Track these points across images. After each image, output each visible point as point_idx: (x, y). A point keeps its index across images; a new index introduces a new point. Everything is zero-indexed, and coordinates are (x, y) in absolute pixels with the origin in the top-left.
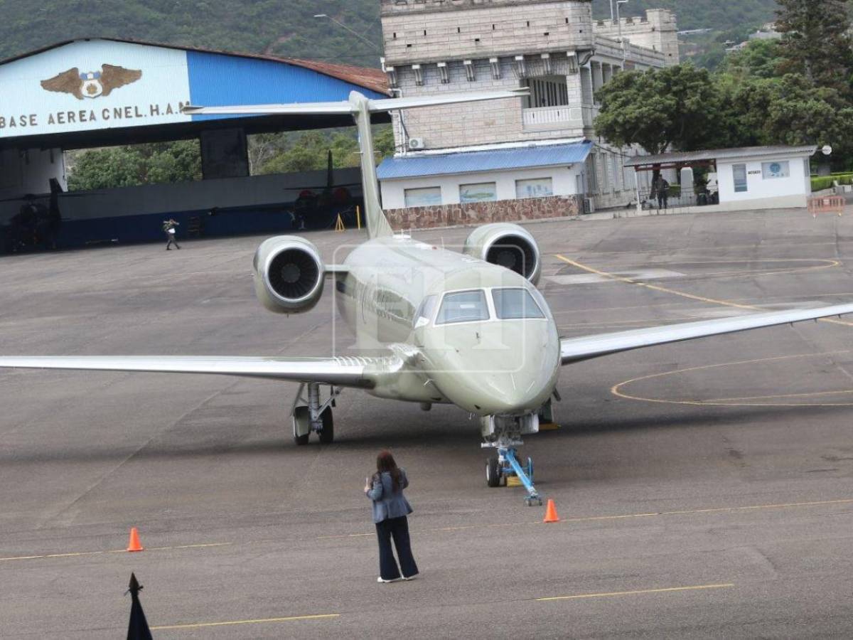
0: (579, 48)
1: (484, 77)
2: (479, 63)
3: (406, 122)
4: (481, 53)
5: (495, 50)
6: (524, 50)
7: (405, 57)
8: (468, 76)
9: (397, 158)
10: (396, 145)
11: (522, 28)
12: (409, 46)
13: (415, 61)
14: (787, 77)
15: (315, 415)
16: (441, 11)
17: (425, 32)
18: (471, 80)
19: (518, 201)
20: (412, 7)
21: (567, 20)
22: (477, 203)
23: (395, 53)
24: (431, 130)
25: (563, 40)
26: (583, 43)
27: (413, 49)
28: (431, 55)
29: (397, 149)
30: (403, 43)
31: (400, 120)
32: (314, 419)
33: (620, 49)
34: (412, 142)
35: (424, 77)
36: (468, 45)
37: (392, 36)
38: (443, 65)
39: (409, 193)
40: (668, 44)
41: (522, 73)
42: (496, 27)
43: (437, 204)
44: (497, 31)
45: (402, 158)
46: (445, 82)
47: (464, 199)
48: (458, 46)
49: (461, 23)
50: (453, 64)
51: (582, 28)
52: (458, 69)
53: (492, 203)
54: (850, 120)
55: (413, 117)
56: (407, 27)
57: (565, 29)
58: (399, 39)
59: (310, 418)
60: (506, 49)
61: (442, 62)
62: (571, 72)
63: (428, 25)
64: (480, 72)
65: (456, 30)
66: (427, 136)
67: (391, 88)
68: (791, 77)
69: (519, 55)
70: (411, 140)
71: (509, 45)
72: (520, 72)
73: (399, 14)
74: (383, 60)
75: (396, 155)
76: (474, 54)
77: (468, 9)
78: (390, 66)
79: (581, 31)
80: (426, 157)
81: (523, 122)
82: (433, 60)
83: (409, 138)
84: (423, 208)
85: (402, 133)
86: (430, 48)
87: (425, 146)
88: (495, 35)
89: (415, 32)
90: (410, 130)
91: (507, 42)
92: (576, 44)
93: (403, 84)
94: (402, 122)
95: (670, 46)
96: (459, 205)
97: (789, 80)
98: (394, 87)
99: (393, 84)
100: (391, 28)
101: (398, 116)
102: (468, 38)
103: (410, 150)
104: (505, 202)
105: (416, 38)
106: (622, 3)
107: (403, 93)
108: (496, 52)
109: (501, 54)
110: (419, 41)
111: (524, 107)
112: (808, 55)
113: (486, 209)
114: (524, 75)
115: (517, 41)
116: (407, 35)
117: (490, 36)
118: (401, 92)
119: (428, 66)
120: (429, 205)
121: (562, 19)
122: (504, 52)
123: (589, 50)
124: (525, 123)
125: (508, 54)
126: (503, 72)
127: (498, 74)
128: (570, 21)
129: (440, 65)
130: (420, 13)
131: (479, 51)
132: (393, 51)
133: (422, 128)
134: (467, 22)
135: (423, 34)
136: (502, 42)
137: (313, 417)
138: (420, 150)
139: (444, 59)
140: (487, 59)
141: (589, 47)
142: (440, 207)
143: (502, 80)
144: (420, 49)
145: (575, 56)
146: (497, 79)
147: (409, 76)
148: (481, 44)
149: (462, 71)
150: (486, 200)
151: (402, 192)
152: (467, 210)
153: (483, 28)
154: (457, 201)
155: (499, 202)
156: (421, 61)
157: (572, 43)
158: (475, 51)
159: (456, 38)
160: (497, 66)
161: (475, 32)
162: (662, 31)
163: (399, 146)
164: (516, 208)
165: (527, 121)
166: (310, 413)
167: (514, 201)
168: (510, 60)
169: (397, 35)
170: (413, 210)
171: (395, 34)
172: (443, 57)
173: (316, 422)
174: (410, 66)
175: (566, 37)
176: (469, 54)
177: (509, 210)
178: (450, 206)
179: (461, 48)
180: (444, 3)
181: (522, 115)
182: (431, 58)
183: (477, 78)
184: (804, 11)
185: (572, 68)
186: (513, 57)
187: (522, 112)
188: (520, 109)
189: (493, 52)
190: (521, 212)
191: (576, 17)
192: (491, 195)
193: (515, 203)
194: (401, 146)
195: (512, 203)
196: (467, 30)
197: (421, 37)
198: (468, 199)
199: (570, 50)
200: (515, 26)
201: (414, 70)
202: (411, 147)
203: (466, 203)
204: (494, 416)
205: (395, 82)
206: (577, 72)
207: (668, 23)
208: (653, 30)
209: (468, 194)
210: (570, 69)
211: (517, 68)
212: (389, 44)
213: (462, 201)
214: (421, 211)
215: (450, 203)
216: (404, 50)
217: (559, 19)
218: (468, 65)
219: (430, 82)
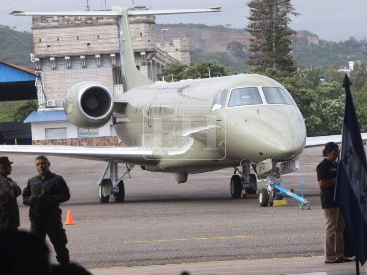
0: (148, 50)
1: (91, 66)
2: (89, 57)
3: (45, 91)
4: (91, 52)
5: (99, 50)
6: (116, 51)
7: (46, 53)
8: (83, 65)
9: (39, 112)
10: (39, 104)
11: (115, 38)
12: (49, 46)
13: (51, 56)
14: (269, 70)
15: (115, 183)
16: (68, 27)
17: (58, 38)
18: (84, 67)
19: (111, 137)
20: (50, 24)
21: (141, 34)
22: (88, 138)
23: (41, 50)
24: (60, 96)
25: (139, 45)
26: (150, 47)
27: (50, 48)
28: (61, 52)
29: (40, 107)
30: (45, 44)
31: (42, 89)
32: (114, 186)
33: (164, 56)
34: (49, 102)
35: (57, 65)
36: (83, 47)
37: (39, 40)
38: (68, 58)
39: (48, 131)
40: (185, 59)
41: (114, 64)
42: (100, 37)
43: (64, 138)
44: (100, 39)
45: (42, 112)
46: (69, 68)
47: (80, 135)
48: (77, 47)
49: (79, 34)
50: (74, 58)
51: (150, 39)
52: (77, 61)
53: (96, 137)
54: (304, 95)
55: (50, 88)
56: (47, 35)
57: (140, 39)
58: (43, 42)
59: (112, 185)
60: (105, 50)
61: (68, 56)
62: (142, 64)
63: (60, 35)
64: (90, 63)
65: (76, 38)
66: (57, 99)
67: (37, 71)
68: (271, 70)
69: (113, 53)
70: (48, 101)
71: (107, 47)
72: (113, 63)
73: (43, 28)
74: (32, 55)
75: (39, 110)
76: (87, 52)
77: (84, 26)
78: (37, 58)
79: (149, 41)
80: (57, 111)
81: (114, 93)
82: (62, 55)
83: (47, 100)
84: (56, 140)
85: (43, 97)
86: (61, 48)
87: (56, 105)
88: (99, 41)
89: (52, 38)
90: (48, 95)
91: (105, 45)
92: (146, 47)
93: (44, 69)
94: (43, 91)
95: (186, 60)
96: (77, 139)
97: (270, 71)
98: (39, 70)
99: (38, 69)
100: (38, 36)
101: (40, 87)
102: (83, 43)
103: (47, 107)
104: (104, 137)
105: (53, 42)
106: (165, 30)
107: (44, 74)
108: (99, 52)
109: (102, 53)
110: (54, 44)
111: (114, 84)
112: (276, 60)
113: (93, 141)
114: (115, 65)
115: (112, 45)
116: (48, 40)
117: (96, 42)
118: (43, 73)
119: (59, 59)
120: (59, 138)
121: (139, 33)
122: (104, 51)
123: (153, 52)
124: (115, 93)
125: (107, 53)
126: (103, 63)
127: (100, 64)
128: (143, 34)
129: (67, 58)
130: (55, 27)
131: (90, 50)
132: (39, 49)
133: (55, 95)
134: (83, 33)
135: (57, 40)
136: (102, 46)
137: (114, 185)
138: (53, 107)
139: (69, 54)
140: (94, 55)
141: (153, 50)
142: (66, 139)
143: (102, 67)
144: (55, 48)
145: (145, 55)
146: (99, 67)
147: (48, 64)
148: (90, 46)
149: (79, 62)
150: (93, 136)
151: (44, 131)
152: (82, 141)
153: (92, 37)
154: (76, 137)
155: (101, 137)
156: (55, 55)
157: (144, 47)
158: (87, 51)
159: (76, 43)
160: (99, 60)
161: (88, 40)
162: (182, 51)
163: (41, 105)
164: (110, 141)
165: (116, 92)
166: (111, 183)
167: (109, 137)
168: (107, 56)
169: (42, 40)
170: (50, 141)
171: (40, 40)
172: (68, 53)
173: (115, 188)
174: (49, 58)
175: (140, 43)
176: (84, 52)
177: (106, 142)
178: (72, 139)
179: (79, 48)
180: (69, 22)
181: (113, 88)
182: (61, 54)
183: (87, 66)
184: (274, 35)
185: (143, 62)
186: (109, 55)
187: (113, 87)
188: (112, 85)
189: (98, 51)
190: (113, 143)
191: (146, 32)
192: (96, 133)
193: (110, 138)
194: (42, 105)
195: (108, 138)
196: (83, 38)
197: (56, 42)
198: (83, 135)
199: (143, 51)
200: (111, 36)
201: (51, 61)
202: (48, 105)
203: (82, 137)
204: (272, 159)
205: (39, 68)
206: (146, 64)
207: (185, 46)
208: (177, 50)
209: (83, 132)
210: (142, 62)
211: (111, 61)
212: (37, 45)
213: (79, 136)
214: (55, 141)
215: (72, 137)
216: (45, 49)
217: (136, 33)
218: (83, 59)
219: (60, 68)
